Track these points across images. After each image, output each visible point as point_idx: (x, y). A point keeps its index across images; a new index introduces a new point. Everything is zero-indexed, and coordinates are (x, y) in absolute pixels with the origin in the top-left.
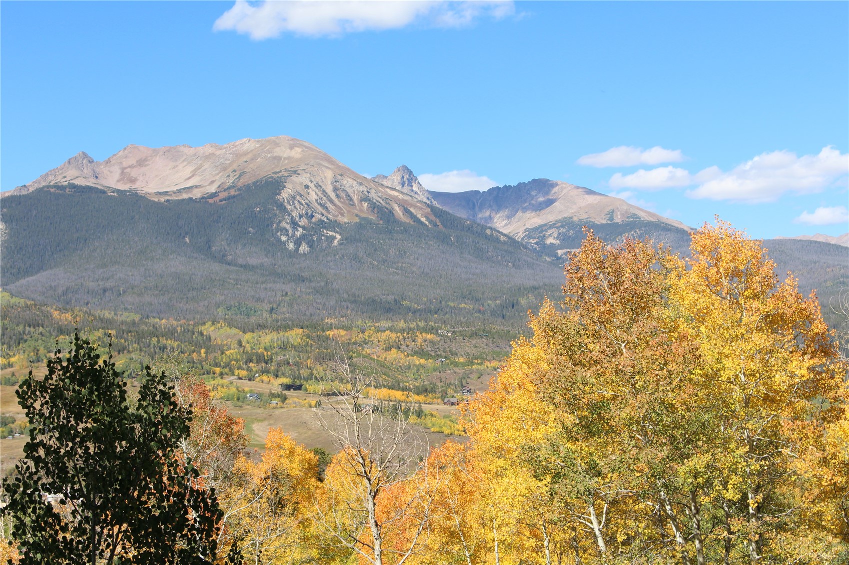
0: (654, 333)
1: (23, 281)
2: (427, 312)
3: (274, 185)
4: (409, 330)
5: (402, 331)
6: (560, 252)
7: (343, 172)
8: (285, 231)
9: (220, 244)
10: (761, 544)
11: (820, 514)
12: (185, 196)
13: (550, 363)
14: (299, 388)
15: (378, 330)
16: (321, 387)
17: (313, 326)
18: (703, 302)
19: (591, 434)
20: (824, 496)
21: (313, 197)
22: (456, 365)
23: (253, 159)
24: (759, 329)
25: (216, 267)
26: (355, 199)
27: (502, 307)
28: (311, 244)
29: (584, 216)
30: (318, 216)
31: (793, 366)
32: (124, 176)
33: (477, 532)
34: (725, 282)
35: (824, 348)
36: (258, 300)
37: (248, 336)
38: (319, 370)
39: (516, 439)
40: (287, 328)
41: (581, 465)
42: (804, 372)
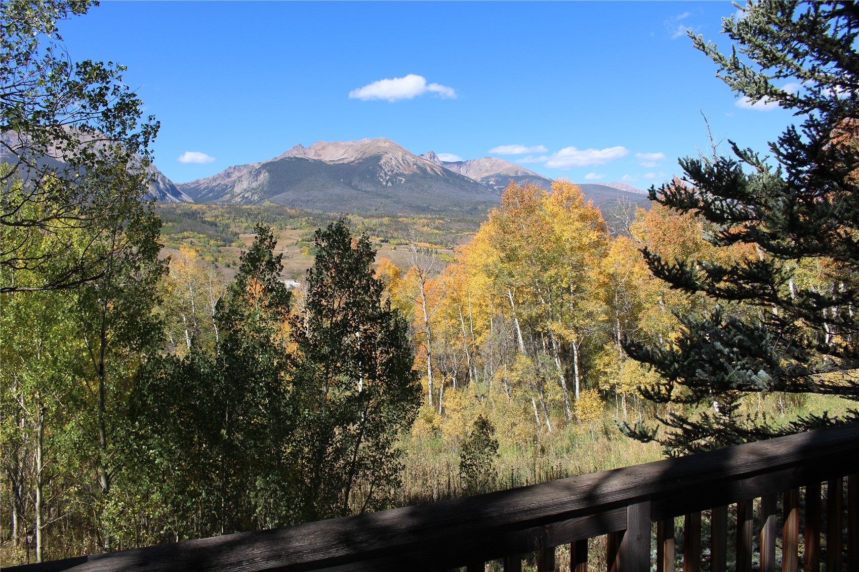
0: (536, 221)
1: (275, 197)
2: (439, 211)
3: (378, 158)
4: (432, 219)
5: (430, 219)
6: (495, 187)
7: (406, 153)
8: (382, 177)
9: (355, 182)
10: (575, 305)
11: (598, 294)
12: (341, 162)
13: (495, 232)
14: (387, 242)
15: (420, 218)
16: (395, 242)
17: (393, 216)
18: (556, 209)
19: (510, 261)
20: (600, 286)
21: (394, 163)
22: (452, 233)
23: (369, 147)
24: (578, 221)
25: (354, 192)
26: (411, 164)
27: (471, 210)
28: (392, 183)
29: (505, 173)
30: (395, 171)
31: (590, 235)
32: (316, 154)
33: (464, 299)
34: (564, 201)
35: (602, 229)
36: (371, 205)
37: (366, 220)
38: (395, 234)
39: (481, 261)
40: (382, 217)
41: (506, 272)
42: (595, 237)
